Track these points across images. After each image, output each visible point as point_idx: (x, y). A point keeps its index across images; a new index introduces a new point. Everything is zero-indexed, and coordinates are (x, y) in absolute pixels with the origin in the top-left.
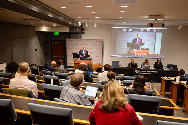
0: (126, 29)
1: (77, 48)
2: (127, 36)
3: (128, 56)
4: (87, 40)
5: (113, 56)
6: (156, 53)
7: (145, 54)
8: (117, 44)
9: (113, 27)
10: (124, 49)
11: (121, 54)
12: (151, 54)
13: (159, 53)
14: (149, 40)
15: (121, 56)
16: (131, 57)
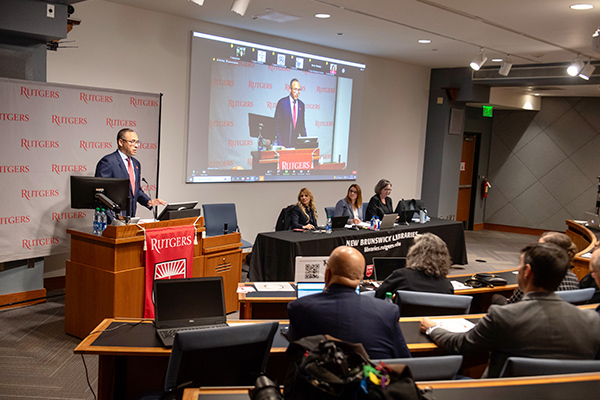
0: (247, 47)
1: (24, 143)
2: (251, 84)
3: (252, 179)
4: (86, 93)
5: (197, 179)
6: (336, 160)
7: (306, 165)
8: (211, 119)
9: (196, 34)
10: (239, 143)
11: (229, 168)
12: (325, 165)
13: (344, 160)
14: (317, 107)
15: (229, 179)
16: (262, 179)
